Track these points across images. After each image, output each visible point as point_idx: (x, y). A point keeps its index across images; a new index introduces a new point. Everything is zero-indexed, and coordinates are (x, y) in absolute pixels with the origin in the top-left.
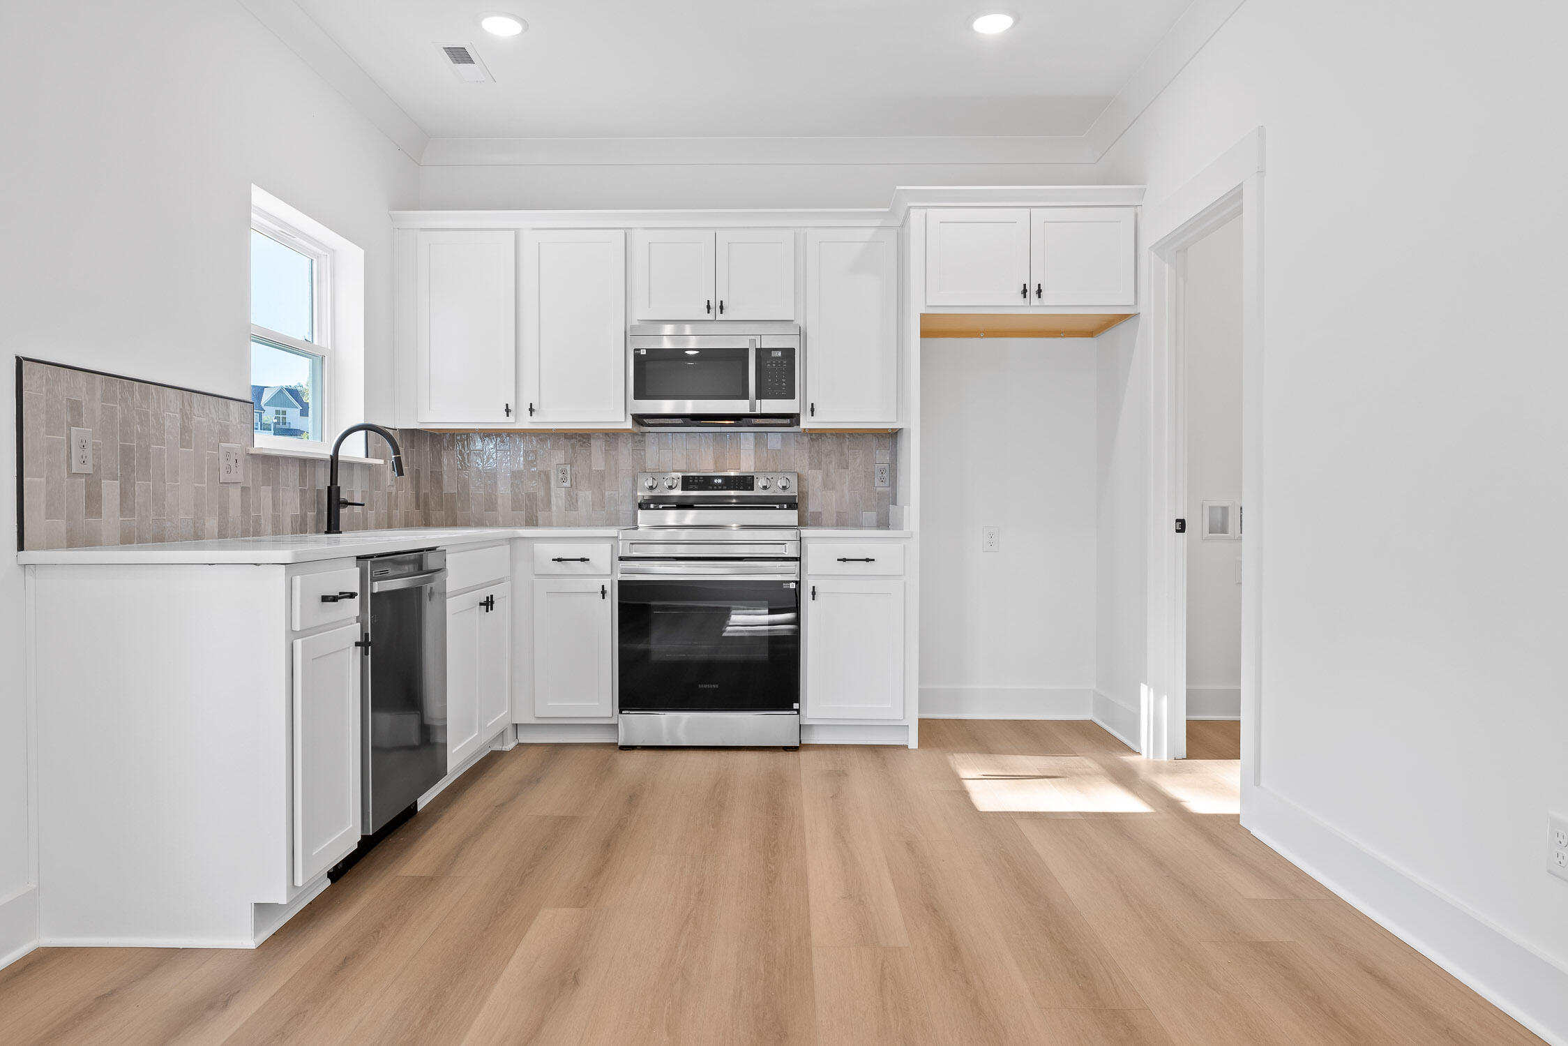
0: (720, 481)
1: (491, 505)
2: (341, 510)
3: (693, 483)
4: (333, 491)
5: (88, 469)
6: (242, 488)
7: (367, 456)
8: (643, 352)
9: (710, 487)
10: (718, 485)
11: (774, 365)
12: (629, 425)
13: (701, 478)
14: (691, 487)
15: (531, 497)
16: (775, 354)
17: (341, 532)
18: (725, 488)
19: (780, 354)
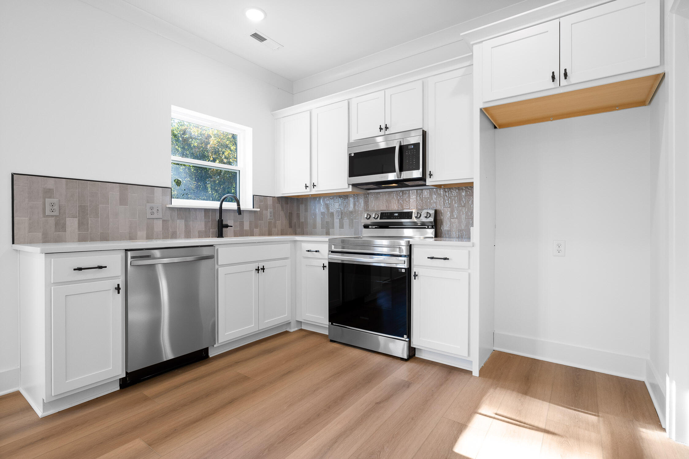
0: (397, 214)
1: (315, 226)
2: (223, 228)
3: (385, 216)
4: (220, 221)
5: (56, 213)
6: (163, 220)
7: (253, 208)
8: (353, 155)
9: (392, 218)
10: (396, 216)
11: (410, 153)
12: (350, 189)
13: (389, 213)
14: (384, 218)
15: (327, 223)
16: (410, 147)
17: (223, 237)
18: (399, 218)
19: (413, 147)
